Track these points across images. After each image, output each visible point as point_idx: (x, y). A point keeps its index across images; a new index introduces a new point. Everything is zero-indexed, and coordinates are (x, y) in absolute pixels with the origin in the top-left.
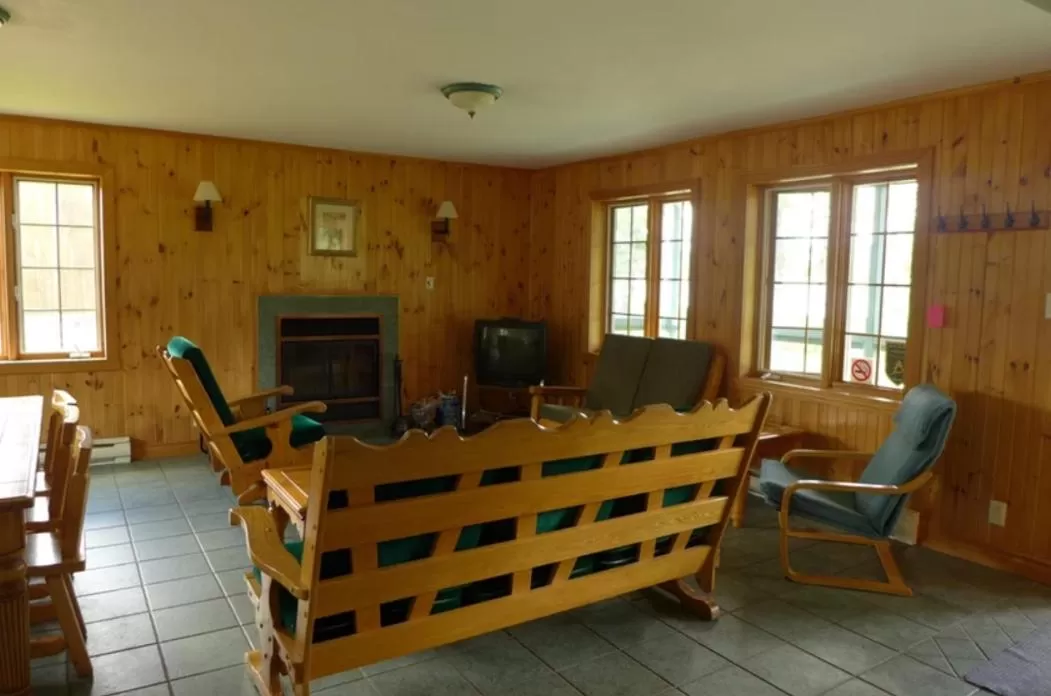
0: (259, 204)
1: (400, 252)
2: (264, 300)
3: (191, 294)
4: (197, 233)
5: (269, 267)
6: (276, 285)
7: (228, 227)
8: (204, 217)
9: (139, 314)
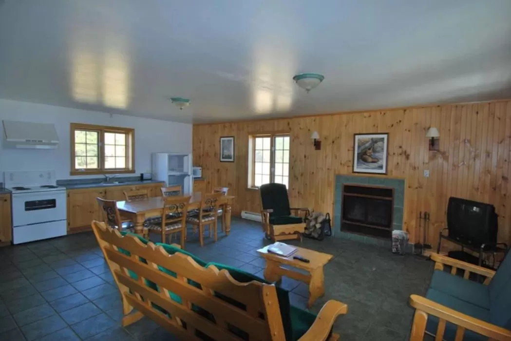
0: (338, 138)
1: (407, 157)
2: (338, 177)
3: (313, 173)
4: (315, 151)
5: (341, 164)
6: (344, 171)
7: (326, 148)
8: (317, 145)
9: (297, 179)
